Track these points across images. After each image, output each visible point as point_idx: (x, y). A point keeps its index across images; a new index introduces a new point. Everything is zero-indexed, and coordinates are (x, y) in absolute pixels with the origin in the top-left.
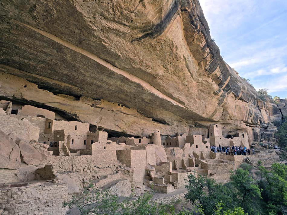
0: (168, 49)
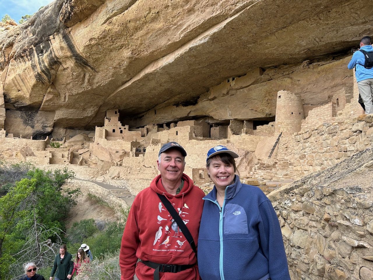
0: (94, 49)
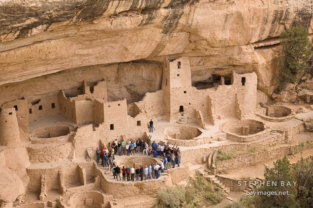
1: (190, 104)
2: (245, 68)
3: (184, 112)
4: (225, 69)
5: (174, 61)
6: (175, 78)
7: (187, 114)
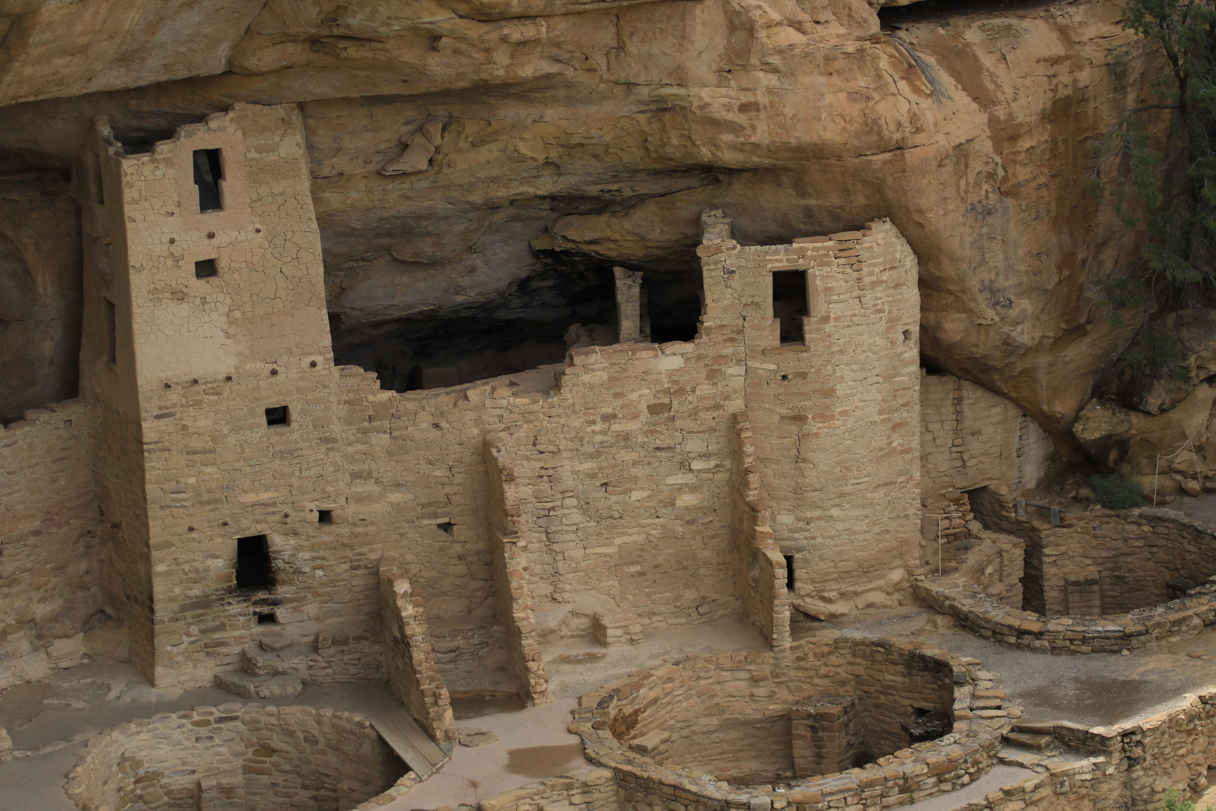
1: (325, 517)
2: (802, 192)
3: (283, 591)
4: (642, 199)
5: (163, 148)
6: (179, 296)
7: (312, 609)
